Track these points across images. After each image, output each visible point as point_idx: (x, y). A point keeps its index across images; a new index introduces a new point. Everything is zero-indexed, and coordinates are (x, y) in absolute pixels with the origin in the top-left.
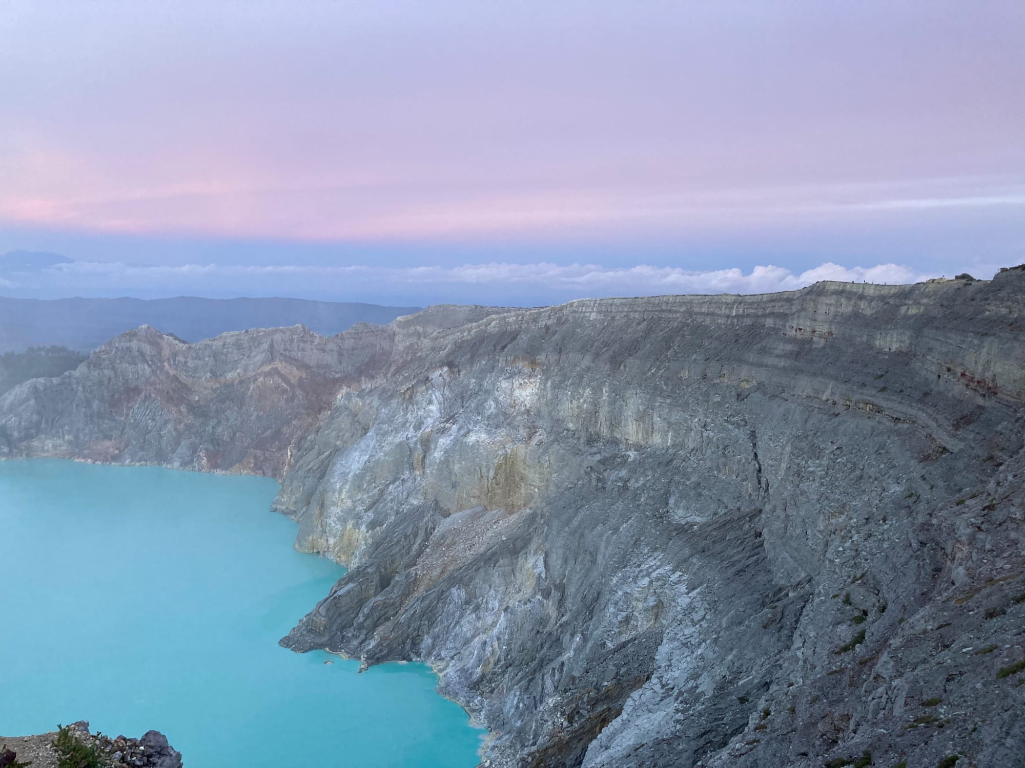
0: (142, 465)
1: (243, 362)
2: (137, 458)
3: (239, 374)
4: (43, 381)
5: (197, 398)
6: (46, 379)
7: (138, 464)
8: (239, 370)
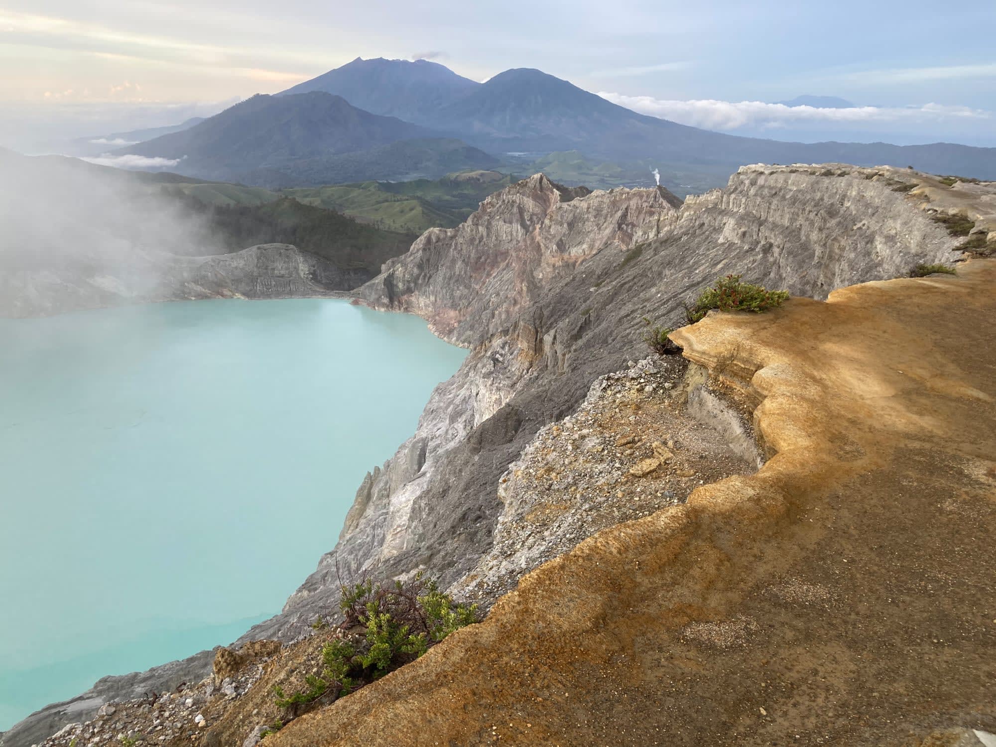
0: (464, 347)
1: (592, 235)
2: (463, 338)
3: (584, 250)
4: (437, 232)
5: (541, 276)
6: (440, 230)
7: (461, 345)
8: (585, 246)
